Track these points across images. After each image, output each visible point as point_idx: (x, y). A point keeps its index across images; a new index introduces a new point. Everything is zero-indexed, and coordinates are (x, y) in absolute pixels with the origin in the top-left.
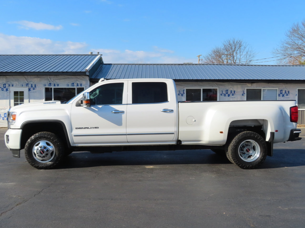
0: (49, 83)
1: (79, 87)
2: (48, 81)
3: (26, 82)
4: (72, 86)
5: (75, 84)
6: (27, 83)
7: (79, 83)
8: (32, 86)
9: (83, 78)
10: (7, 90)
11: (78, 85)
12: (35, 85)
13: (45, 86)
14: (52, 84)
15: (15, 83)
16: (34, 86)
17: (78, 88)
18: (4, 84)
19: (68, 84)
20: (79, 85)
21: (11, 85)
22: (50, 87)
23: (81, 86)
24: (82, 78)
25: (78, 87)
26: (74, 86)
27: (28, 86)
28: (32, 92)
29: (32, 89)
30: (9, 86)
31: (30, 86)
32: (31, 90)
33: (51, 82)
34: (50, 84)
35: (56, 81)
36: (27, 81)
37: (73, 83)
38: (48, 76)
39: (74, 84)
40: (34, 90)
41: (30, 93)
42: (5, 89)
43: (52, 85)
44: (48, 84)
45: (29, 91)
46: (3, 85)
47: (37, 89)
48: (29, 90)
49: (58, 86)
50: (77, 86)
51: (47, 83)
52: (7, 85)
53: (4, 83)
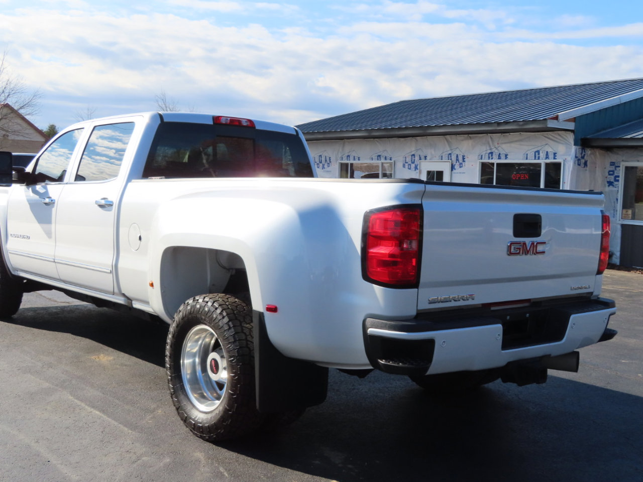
0: (489, 151)
1: (551, 160)
2: (488, 148)
3: (449, 149)
4: (535, 159)
5: (542, 155)
6: (450, 152)
7: (550, 150)
8: (457, 160)
9: (559, 137)
10: (416, 168)
11: (547, 157)
12: (463, 156)
13: (481, 158)
14: (494, 154)
15: (429, 152)
16: (460, 159)
17: (547, 165)
18: (412, 155)
19: (527, 154)
20: (551, 156)
21: (423, 157)
22: (491, 161)
23: (555, 158)
24: (558, 140)
25: (548, 161)
26: (539, 159)
27: (451, 159)
28: (457, 173)
29: (457, 167)
30: (420, 159)
31: (454, 158)
32: (455, 169)
33: (494, 150)
34: (492, 153)
35: (504, 146)
36: (450, 146)
37: (538, 152)
38: (489, 134)
39: (539, 154)
40: (460, 167)
41: (453, 175)
42: (413, 166)
43: (494, 156)
44: (487, 154)
45: (452, 170)
46: (411, 157)
47: (467, 164)
48: (453, 168)
49: (506, 156)
50: (546, 159)
51: (485, 152)
52: (417, 158)
53: (413, 153)
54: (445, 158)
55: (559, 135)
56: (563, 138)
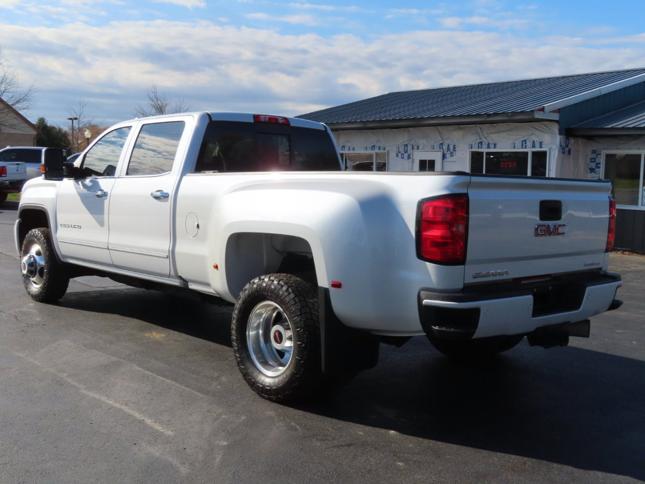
0: (478, 141)
1: (537, 149)
2: (478, 138)
3: (440, 139)
4: (522, 148)
5: (529, 144)
6: (441, 142)
7: (536, 139)
8: (448, 149)
10: (409, 157)
11: (534, 146)
12: (454, 146)
13: (472, 148)
14: (483, 144)
15: (422, 142)
16: (451, 148)
17: (534, 153)
18: (405, 145)
19: (515, 144)
20: (537, 145)
21: (415, 147)
22: (480, 150)
23: (541, 147)
24: (544, 129)
25: (534, 150)
26: (526, 148)
27: (442, 149)
28: (448, 162)
29: (448, 156)
30: (413, 149)
31: (445, 147)
32: (446, 158)
33: (483, 139)
34: (481, 143)
35: (493, 136)
36: (441, 137)
37: (525, 141)
38: (478, 125)
39: (526, 143)
40: (451, 156)
41: (445, 164)
42: (406, 155)
43: (483, 146)
44: (477, 144)
45: (443, 159)
46: (403, 146)
47: (458, 153)
48: (444, 157)
49: (495, 147)
50: (532, 148)
51: (474, 142)
52: (410, 148)
53: (406, 143)
54: (437, 148)
55: (545, 125)
56: (548, 128)
